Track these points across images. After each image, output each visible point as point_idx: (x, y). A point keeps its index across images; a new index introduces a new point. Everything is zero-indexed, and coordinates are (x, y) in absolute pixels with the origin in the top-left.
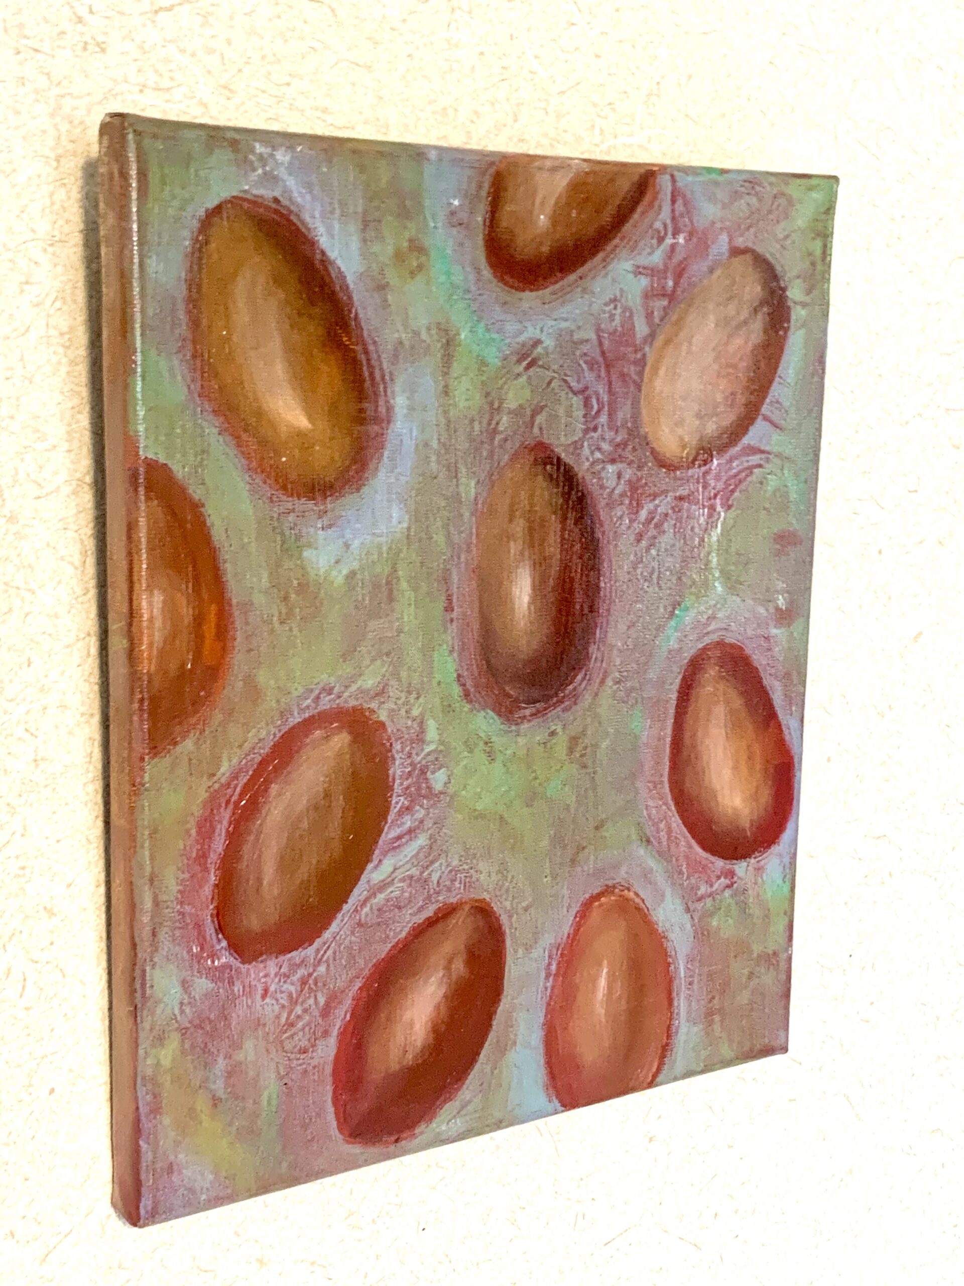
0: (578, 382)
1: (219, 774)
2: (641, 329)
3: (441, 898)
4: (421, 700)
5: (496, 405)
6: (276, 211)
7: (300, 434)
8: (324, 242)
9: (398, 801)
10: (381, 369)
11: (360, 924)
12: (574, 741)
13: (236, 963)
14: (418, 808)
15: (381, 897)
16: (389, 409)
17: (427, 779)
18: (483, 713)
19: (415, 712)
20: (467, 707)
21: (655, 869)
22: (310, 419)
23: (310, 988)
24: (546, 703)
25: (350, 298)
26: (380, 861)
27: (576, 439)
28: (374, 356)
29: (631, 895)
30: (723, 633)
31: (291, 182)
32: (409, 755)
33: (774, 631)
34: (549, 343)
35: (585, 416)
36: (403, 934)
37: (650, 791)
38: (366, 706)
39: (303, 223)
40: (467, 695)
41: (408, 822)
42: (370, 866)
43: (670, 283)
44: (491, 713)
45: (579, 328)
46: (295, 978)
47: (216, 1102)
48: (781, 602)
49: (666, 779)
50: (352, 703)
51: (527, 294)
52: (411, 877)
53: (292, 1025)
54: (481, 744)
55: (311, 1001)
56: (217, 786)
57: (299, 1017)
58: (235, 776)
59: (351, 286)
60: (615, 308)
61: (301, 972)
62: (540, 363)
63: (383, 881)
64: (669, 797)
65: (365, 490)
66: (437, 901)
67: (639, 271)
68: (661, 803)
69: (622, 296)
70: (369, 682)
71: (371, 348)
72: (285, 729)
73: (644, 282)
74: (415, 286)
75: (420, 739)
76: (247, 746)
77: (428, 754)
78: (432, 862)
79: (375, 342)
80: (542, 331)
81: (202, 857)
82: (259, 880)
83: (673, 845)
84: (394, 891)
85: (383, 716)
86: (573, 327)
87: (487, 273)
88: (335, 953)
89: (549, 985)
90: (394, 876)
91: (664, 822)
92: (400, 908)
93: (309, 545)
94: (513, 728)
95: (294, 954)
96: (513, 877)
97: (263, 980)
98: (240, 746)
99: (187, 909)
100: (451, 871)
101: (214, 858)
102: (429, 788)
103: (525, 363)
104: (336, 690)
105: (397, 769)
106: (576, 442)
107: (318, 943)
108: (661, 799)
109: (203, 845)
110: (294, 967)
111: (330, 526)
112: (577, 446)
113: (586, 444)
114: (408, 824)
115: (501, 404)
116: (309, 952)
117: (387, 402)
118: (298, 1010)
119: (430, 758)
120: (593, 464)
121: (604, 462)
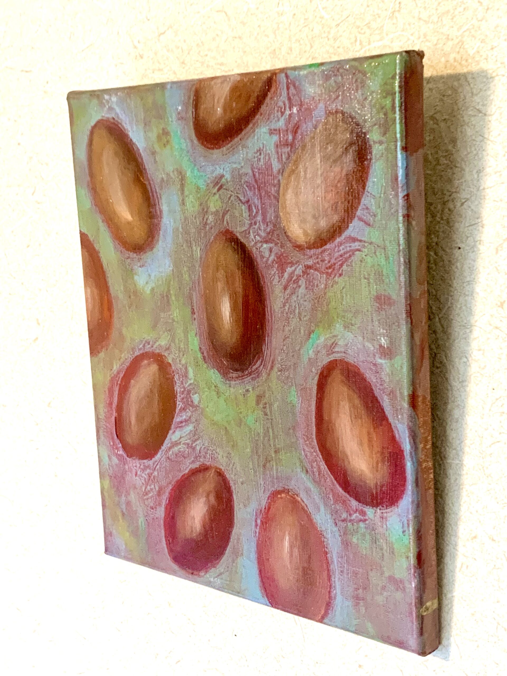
0: (244, 197)
1: (113, 371)
2: (276, 166)
3: (201, 460)
4: (185, 356)
5: (205, 210)
6: (114, 123)
7: (129, 223)
8: (131, 134)
9: (179, 405)
10: (156, 193)
11: (168, 458)
12: (259, 398)
13: (125, 456)
14: (188, 410)
15: (176, 449)
16: (161, 211)
17: (190, 397)
18: (212, 371)
19: (183, 362)
20: (205, 366)
21: (312, 489)
22: (132, 216)
23: (152, 480)
24: (243, 372)
25: (142, 159)
26: (174, 431)
27: (246, 229)
28: (153, 186)
29: (299, 499)
30: (344, 355)
31: (118, 110)
32: (182, 383)
33: (380, 361)
34: (228, 176)
35: (249, 216)
36: (187, 471)
37: (305, 441)
38: (163, 354)
39: (123, 127)
40: (204, 358)
41: (184, 416)
42: (171, 432)
43: (290, 137)
44: (216, 371)
45: (242, 167)
46: (146, 473)
47: (123, 514)
48: (383, 341)
49: (314, 436)
50: (157, 351)
51: (216, 151)
52: (188, 444)
53: (147, 494)
54: (213, 386)
55: (153, 486)
56: (113, 375)
57: (149, 491)
58: (118, 373)
59: (143, 154)
60: (260, 154)
61: (148, 471)
62: (224, 187)
63: (176, 441)
64: (317, 449)
65: (155, 250)
66: (200, 461)
67: (272, 132)
68: (313, 451)
69: (263, 147)
70: (163, 342)
71: (151, 182)
72: (134, 356)
73: (275, 138)
74: (167, 151)
75: (186, 375)
76: (122, 360)
77: (191, 384)
78: (196, 440)
79: (153, 180)
80: (224, 169)
81: (111, 404)
82: (130, 422)
83: (323, 480)
84: (181, 447)
85: (170, 361)
86: (239, 167)
87: (196, 141)
88: (160, 468)
89: (257, 531)
90: (181, 440)
91: (315, 463)
92: (185, 458)
93: (136, 274)
94: (228, 382)
95: (145, 461)
96: (234, 463)
97: (135, 468)
98: (120, 360)
99: (108, 425)
100: (205, 448)
101: (114, 405)
102: (192, 402)
103: (217, 187)
104: (151, 343)
105: (178, 388)
106: (246, 230)
107: (153, 459)
108: (312, 448)
109: (110, 399)
110: (146, 467)
111: (143, 266)
112: (247, 233)
113: (251, 231)
114: (184, 417)
115: (208, 209)
116: (151, 462)
117: (160, 208)
118: (149, 488)
119: (191, 387)
120: (256, 243)
121: (261, 242)
